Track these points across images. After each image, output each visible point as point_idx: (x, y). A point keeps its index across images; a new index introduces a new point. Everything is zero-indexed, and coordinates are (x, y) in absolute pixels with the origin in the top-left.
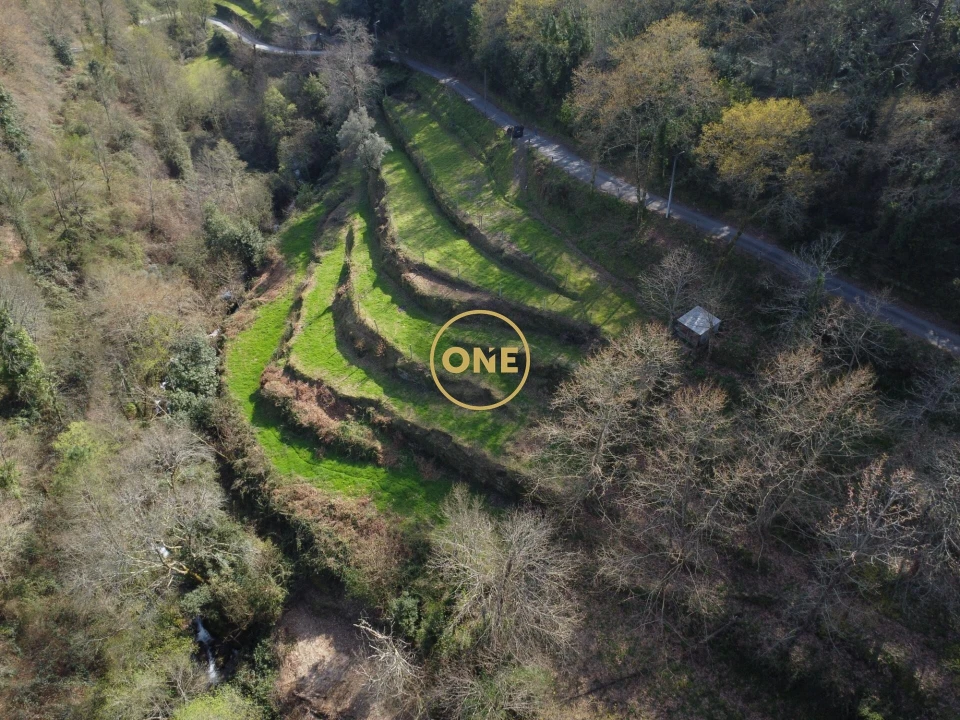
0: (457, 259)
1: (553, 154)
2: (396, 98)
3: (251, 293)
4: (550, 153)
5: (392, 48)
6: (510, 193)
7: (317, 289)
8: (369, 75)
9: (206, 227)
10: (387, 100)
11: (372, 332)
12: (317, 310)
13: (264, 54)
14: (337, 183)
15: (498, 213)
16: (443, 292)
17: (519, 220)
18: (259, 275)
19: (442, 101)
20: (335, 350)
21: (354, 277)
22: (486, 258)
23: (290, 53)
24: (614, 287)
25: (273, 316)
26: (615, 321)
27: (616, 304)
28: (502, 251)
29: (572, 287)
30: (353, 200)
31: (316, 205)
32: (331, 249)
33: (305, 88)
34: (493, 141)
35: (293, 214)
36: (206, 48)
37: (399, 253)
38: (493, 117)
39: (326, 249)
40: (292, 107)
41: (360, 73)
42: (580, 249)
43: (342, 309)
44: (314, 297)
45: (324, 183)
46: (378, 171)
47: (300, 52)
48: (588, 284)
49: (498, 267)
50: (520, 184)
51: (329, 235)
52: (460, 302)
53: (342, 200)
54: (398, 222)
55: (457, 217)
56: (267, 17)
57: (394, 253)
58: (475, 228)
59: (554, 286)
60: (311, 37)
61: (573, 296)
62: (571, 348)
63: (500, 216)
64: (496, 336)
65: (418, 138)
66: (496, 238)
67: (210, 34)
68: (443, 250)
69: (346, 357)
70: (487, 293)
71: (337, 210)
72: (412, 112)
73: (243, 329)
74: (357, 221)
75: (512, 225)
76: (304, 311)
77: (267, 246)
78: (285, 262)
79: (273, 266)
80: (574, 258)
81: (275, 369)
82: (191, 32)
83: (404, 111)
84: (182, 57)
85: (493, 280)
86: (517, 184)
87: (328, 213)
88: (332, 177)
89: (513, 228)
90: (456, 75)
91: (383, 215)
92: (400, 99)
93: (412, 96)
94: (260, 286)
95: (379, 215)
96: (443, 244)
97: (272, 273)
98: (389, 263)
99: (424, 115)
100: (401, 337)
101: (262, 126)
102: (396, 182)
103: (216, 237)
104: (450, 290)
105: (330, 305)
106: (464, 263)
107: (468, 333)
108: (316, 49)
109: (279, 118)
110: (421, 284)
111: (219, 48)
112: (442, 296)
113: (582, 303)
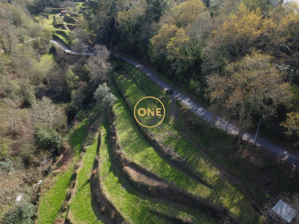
0: (150, 160)
1: (188, 104)
2: (118, 72)
3: (54, 166)
4: (187, 103)
5: (116, 52)
6: (171, 122)
7: (84, 168)
8: (107, 66)
9: (35, 136)
10: (115, 74)
11: (109, 202)
12: (83, 181)
13: (68, 54)
14: (95, 109)
15: (167, 133)
16: (144, 180)
17: (176, 137)
18: (59, 155)
19: (137, 75)
20: (90, 209)
21: (101, 165)
22: (163, 159)
23: (78, 54)
24: (230, 180)
25: (63, 181)
26: (235, 205)
27: (233, 192)
28: (171, 156)
29: (209, 181)
30: (101, 119)
31: (86, 119)
32: (91, 145)
33: (83, 70)
34: (160, 95)
35: (76, 124)
36: (48, 51)
37: (122, 155)
38: (159, 83)
39: (88, 145)
40: (77, 77)
41: (104, 66)
42: (208, 155)
43: (94, 182)
44: (82, 173)
45: (90, 108)
46: (111, 107)
47: (81, 54)
48: (217, 178)
49: (170, 165)
50: (175, 118)
51: (90, 136)
52: (152, 187)
53: (96, 118)
54: (121, 136)
55: (147, 135)
56: (70, 40)
57: (119, 155)
58: (157, 142)
59: (199, 179)
60: (86, 48)
61: (210, 187)
62: (213, 219)
63: (168, 135)
64: (172, 208)
65: (128, 92)
66: (167, 149)
67: (51, 46)
68: (143, 153)
69: (96, 214)
70: (166, 182)
71: (94, 124)
72: (125, 79)
73: (49, 189)
74: (102, 130)
75: (174, 140)
76: (77, 182)
77: (64, 141)
78: (71, 149)
79: (65, 151)
80: (207, 161)
81: (60, 219)
82: (43, 45)
83: (122, 79)
84: (39, 54)
85: (168, 174)
86: (174, 117)
87: (91, 124)
88: (93, 106)
89: (174, 142)
90: (142, 64)
91: (114, 131)
92: (120, 73)
93: (125, 72)
94: (59, 162)
95: (112, 131)
96: (142, 150)
97: (65, 155)
98: (117, 159)
99: (130, 81)
100: (124, 207)
101: (65, 84)
102: (119, 113)
103: (39, 141)
104: (147, 178)
105: (89, 178)
106: (153, 162)
107: (157, 205)
108: (88, 52)
109: (72, 82)
110: (133, 174)
111: (53, 51)
112: (143, 182)
113: (215, 191)
